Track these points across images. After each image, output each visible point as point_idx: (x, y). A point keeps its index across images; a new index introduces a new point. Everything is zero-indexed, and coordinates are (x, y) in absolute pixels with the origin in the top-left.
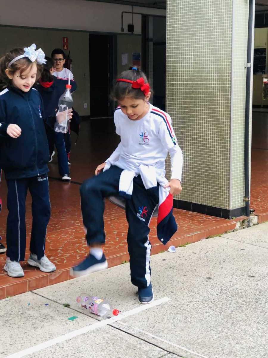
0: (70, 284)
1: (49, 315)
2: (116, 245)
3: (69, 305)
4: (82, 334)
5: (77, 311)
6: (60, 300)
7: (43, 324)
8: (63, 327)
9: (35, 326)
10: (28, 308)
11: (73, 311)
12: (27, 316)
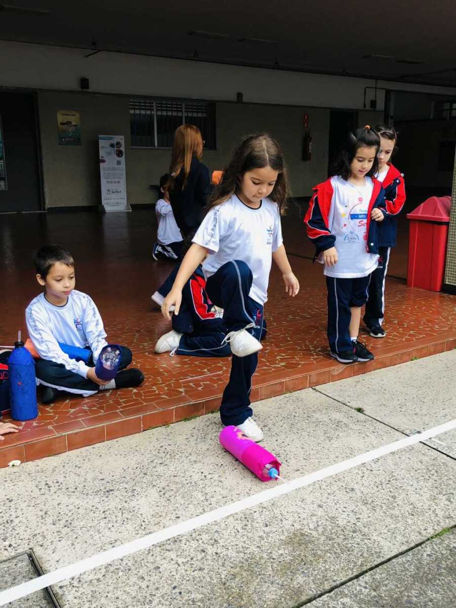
0: (356, 382)
1: (342, 422)
2: (403, 338)
3: (363, 411)
4: (391, 453)
5: (374, 419)
6: (349, 402)
7: (337, 433)
8: (363, 441)
9: (328, 435)
10: (313, 409)
11: (370, 419)
12: (315, 420)
